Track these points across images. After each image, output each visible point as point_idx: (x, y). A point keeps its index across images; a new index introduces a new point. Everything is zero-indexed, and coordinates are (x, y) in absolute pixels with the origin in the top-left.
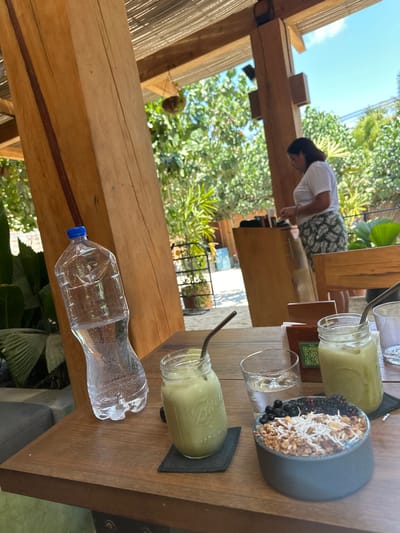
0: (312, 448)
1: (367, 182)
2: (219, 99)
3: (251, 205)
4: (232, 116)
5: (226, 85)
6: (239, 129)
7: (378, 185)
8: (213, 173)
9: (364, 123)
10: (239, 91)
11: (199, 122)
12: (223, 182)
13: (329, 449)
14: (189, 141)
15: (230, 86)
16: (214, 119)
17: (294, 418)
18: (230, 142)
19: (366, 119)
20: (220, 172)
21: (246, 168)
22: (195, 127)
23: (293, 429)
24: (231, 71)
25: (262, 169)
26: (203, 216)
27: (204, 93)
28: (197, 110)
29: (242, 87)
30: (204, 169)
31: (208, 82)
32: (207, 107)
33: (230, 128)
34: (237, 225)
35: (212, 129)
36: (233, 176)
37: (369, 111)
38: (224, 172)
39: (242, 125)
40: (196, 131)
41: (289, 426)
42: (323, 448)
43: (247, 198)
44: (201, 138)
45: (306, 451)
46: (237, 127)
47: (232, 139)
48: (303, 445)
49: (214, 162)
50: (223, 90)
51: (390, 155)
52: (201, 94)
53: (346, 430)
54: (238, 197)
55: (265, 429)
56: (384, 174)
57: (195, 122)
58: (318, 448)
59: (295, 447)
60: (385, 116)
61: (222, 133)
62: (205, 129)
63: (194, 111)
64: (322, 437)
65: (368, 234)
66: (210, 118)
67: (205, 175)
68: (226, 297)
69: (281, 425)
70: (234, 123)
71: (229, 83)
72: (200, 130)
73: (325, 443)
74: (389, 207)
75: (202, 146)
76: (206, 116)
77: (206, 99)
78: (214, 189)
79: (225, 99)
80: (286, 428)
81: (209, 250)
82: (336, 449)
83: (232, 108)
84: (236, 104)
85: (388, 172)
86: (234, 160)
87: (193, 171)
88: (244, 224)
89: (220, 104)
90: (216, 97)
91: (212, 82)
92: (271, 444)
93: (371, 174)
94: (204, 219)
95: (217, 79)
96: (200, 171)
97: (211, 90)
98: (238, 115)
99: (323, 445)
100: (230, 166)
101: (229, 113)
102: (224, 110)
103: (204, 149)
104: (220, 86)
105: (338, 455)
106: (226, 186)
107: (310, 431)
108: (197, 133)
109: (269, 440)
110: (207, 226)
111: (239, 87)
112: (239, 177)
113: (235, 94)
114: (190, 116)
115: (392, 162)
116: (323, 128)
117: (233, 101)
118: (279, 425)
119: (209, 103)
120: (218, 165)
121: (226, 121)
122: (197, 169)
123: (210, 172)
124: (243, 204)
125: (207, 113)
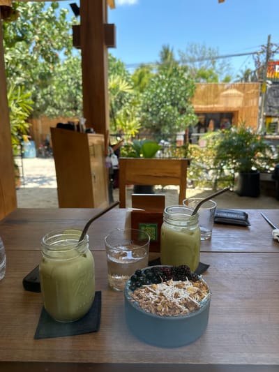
0: (180, 308)
1: (137, 114)
2: (43, 22)
3: (57, 112)
4: (52, 39)
5: (49, 13)
6: (56, 51)
7: (143, 117)
8: (31, 80)
9: (138, 73)
10: (59, 21)
11: (23, 35)
12: (37, 89)
13: (192, 309)
14: (13, 49)
15: (53, 15)
16: (37, 37)
17: (158, 285)
18: (48, 60)
19: (140, 71)
20: (37, 81)
21: (56, 83)
22: (20, 39)
23: (161, 294)
24: (55, 3)
25: (69, 86)
26: (21, 113)
27: (30, 12)
28: (23, 26)
29: (62, 20)
30: (23, 75)
31: (34, 5)
32: (32, 26)
33: (49, 49)
34: (54, 126)
35: (34, 45)
36: (47, 86)
37: (142, 66)
38: (40, 81)
39: (59, 49)
40: (20, 43)
41: (158, 292)
42: (187, 308)
43: (55, 106)
44: (24, 49)
45: (177, 312)
46: (55, 49)
47: (49, 58)
48: (173, 307)
49: (33, 71)
50: (47, 17)
51: (152, 99)
52: (27, 13)
53: (199, 293)
54: (48, 103)
55: (138, 295)
56: (148, 110)
57: (20, 35)
58: (184, 309)
59: (167, 309)
60: (151, 72)
61: (42, 50)
62: (28, 43)
63: (20, 25)
64: (185, 299)
65: (139, 149)
66: (34, 35)
67: (24, 80)
68: (31, 180)
69: (150, 291)
70: (52, 45)
71: (52, 12)
72: (23, 42)
73: (188, 304)
74: (148, 133)
75: (24, 56)
76: (30, 33)
77: (31, 19)
78: (29, 93)
79: (47, 24)
80: (155, 294)
81: (22, 140)
82: (197, 308)
83: (53, 33)
84: (56, 32)
85: (150, 110)
86: (49, 74)
87: (15, 74)
88: (60, 125)
89: (43, 27)
90: (40, 20)
91: (38, 7)
92: (147, 308)
93: (140, 109)
94: (21, 115)
95: (42, 6)
96: (20, 76)
97: (37, 12)
98: (57, 40)
99: (186, 306)
100: (45, 78)
101: (50, 36)
102: (46, 32)
103: (25, 59)
104: (44, 12)
105: (199, 312)
106: (38, 92)
107: (176, 296)
108: (21, 44)
109: (144, 304)
110: (23, 122)
111: (60, 19)
112: (51, 88)
113: (56, 23)
114: (17, 28)
115: (153, 104)
116: (114, 69)
117: (54, 28)
118: (148, 291)
119: (33, 22)
120: (36, 74)
121: (47, 42)
122: (18, 74)
123: (28, 79)
124: (50, 110)
125: (31, 31)
